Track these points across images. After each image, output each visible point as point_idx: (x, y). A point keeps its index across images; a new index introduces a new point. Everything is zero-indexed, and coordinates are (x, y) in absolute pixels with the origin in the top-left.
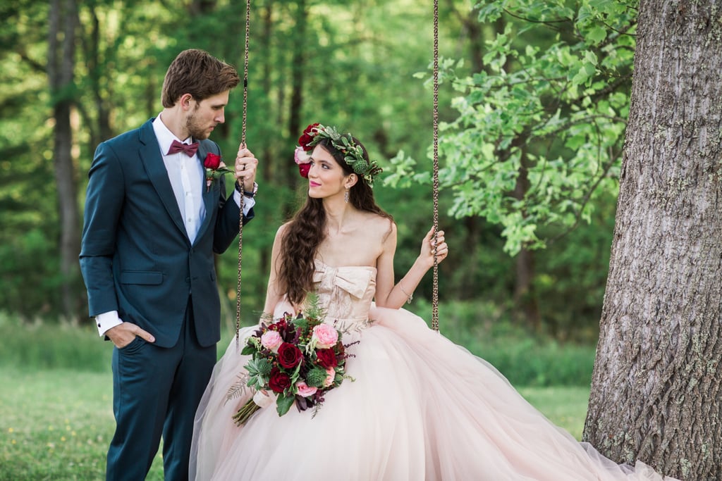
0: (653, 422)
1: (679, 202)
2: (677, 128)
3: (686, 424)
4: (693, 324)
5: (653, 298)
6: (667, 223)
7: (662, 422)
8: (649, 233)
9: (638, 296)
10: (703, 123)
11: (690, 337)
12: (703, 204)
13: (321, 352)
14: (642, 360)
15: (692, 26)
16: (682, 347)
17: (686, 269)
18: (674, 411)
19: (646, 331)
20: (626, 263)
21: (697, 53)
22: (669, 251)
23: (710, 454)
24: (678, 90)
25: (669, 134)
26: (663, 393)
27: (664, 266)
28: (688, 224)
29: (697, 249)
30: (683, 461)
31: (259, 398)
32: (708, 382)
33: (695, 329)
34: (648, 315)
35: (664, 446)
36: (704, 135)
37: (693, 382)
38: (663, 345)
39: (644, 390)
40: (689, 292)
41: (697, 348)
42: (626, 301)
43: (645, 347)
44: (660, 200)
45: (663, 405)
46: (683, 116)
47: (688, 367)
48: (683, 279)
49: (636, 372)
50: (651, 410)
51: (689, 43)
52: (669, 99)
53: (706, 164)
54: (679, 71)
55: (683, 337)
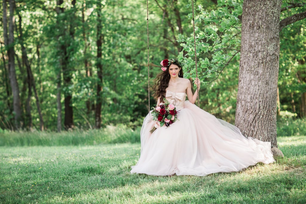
0: (252, 127)
1: (255, 71)
2: (253, 53)
3: (260, 127)
4: (260, 102)
5: (250, 96)
6: (252, 77)
7: (254, 127)
8: (248, 79)
9: (246, 96)
10: (259, 51)
11: (260, 105)
12: (261, 71)
13: (171, 111)
14: (248, 112)
15: (255, 28)
16: (258, 108)
17: (257, 88)
18: (257, 124)
19: (249, 104)
20: (242, 88)
21: (257, 35)
22: (253, 84)
23: (266, 135)
24: (253, 44)
25: (251, 55)
26: (254, 120)
27: (252, 88)
28: (257, 76)
29: (260, 83)
30: (260, 137)
31: (156, 126)
32: (265, 116)
33: (261, 103)
34: (249, 100)
35: (255, 133)
36: (260, 55)
37: (261, 116)
38: (253, 108)
39: (249, 119)
40: (259, 94)
41: (261, 108)
42: (243, 97)
43: (248, 108)
44: (250, 71)
45: (254, 123)
46: (255, 50)
47: (260, 113)
48: (257, 90)
49: (247, 115)
50: (251, 124)
51: (255, 32)
52: (251, 46)
53: (261, 61)
54: (253, 39)
55: (258, 105)
